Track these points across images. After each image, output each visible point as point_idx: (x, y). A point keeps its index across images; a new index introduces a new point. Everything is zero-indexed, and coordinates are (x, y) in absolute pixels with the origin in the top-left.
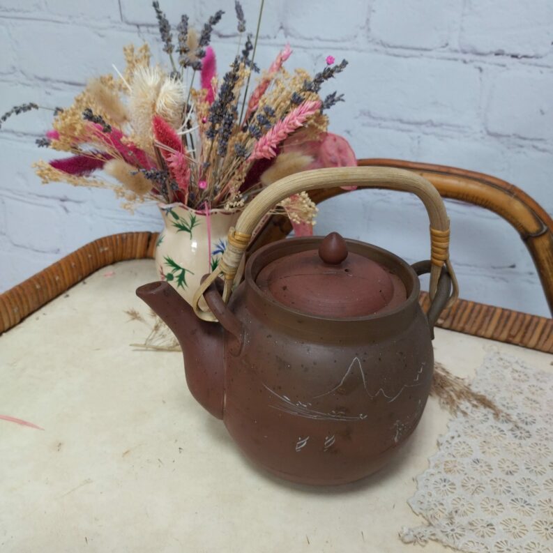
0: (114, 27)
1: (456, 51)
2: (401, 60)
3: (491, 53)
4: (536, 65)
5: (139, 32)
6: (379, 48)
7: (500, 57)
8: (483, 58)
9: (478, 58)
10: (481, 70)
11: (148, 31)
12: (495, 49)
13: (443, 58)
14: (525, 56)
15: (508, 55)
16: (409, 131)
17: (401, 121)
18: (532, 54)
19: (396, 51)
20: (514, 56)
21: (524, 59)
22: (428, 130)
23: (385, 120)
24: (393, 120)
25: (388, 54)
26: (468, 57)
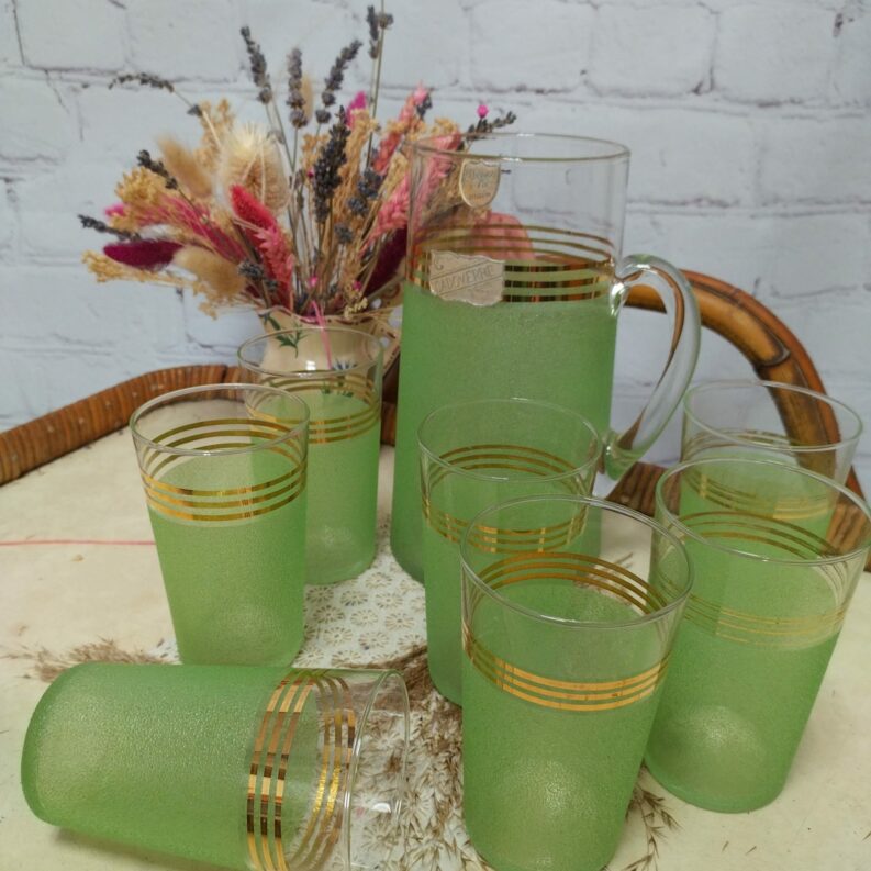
0: (12, 74)
1: (469, 89)
3: (510, 89)
4: (566, 101)
5: (48, 79)
7: (522, 94)
8: (501, 96)
9: (496, 96)
11: (61, 78)
12: (515, 84)
13: (455, 99)
14: (553, 91)
15: (532, 90)
18: (558, 86)
20: (539, 92)
21: (550, 95)
26: (483, 96)
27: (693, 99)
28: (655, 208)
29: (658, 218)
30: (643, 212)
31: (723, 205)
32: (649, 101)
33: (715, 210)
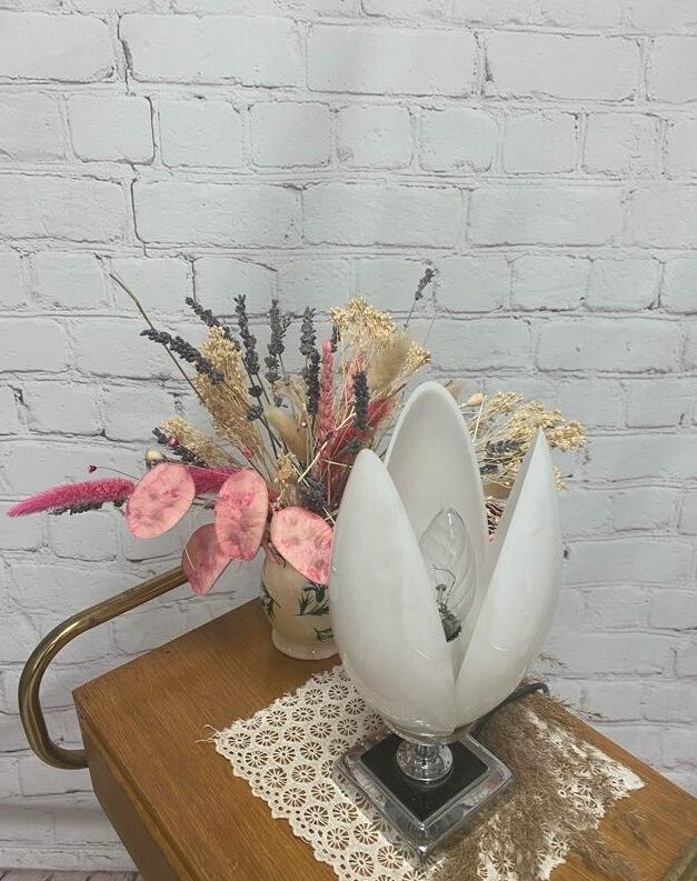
1: (509, 310)
2: (466, 322)
3: (536, 309)
4: (571, 316)
6: (447, 314)
7: (544, 312)
8: (530, 314)
9: (526, 314)
10: (529, 323)
12: (539, 307)
13: (499, 317)
14: (563, 310)
15: (549, 310)
16: (475, 377)
17: (468, 370)
18: (567, 308)
19: (460, 316)
20: (554, 311)
22: (492, 374)
23: (454, 371)
24: (461, 370)
25: (454, 319)
26: (517, 314)
27: (648, 313)
28: (623, 375)
29: (623, 381)
30: (615, 378)
31: (663, 372)
32: (622, 314)
33: (658, 375)
